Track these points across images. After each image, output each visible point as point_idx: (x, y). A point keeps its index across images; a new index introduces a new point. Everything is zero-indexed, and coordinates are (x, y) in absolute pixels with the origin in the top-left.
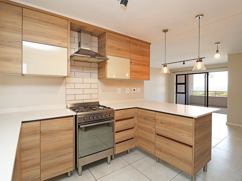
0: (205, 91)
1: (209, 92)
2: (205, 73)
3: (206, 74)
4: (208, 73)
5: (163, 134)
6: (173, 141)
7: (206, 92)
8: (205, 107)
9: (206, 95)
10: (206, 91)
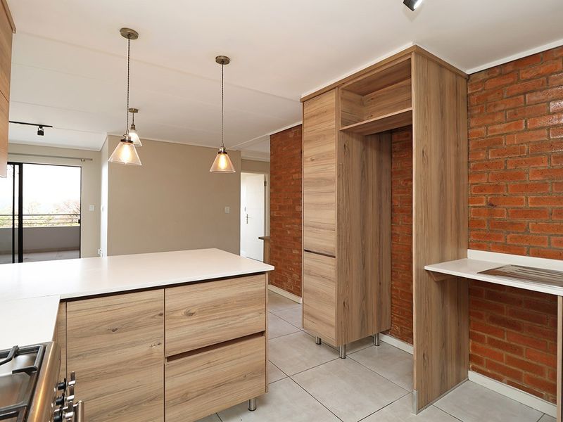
0: (13, 215)
1: (24, 217)
2: (14, 164)
3: (17, 167)
4: (21, 165)
5: (195, 346)
6: (230, 346)
7: (16, 218)
8: (14, 262)
9: (16, 226)
10: (17, 212)
